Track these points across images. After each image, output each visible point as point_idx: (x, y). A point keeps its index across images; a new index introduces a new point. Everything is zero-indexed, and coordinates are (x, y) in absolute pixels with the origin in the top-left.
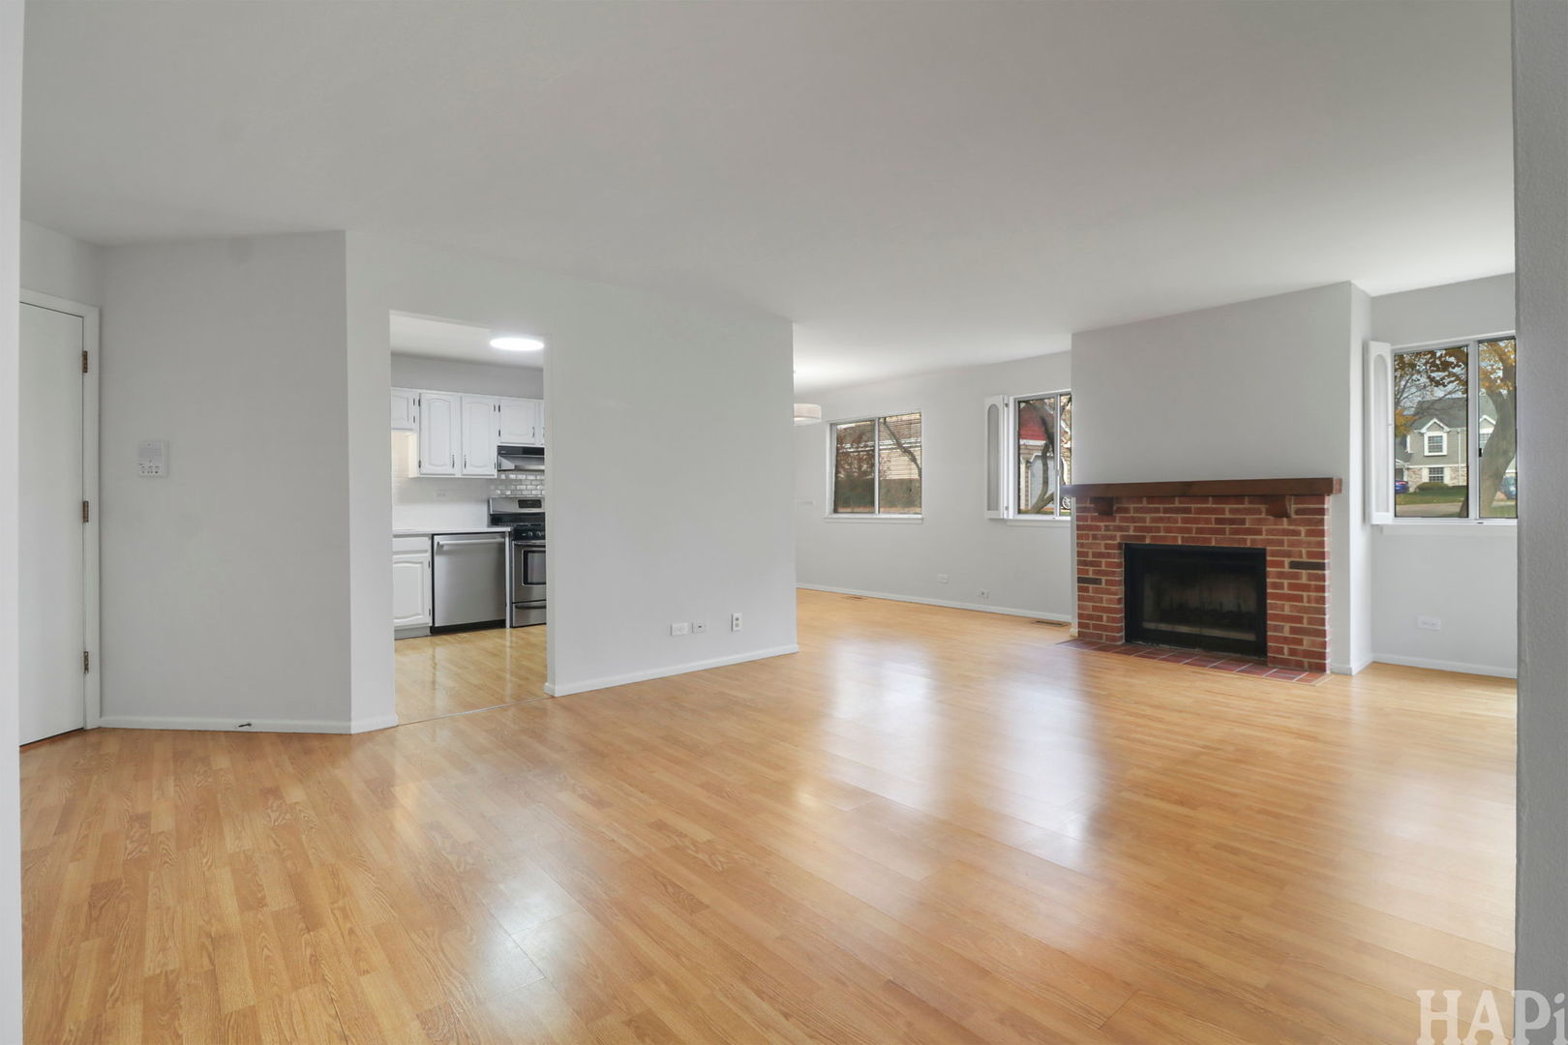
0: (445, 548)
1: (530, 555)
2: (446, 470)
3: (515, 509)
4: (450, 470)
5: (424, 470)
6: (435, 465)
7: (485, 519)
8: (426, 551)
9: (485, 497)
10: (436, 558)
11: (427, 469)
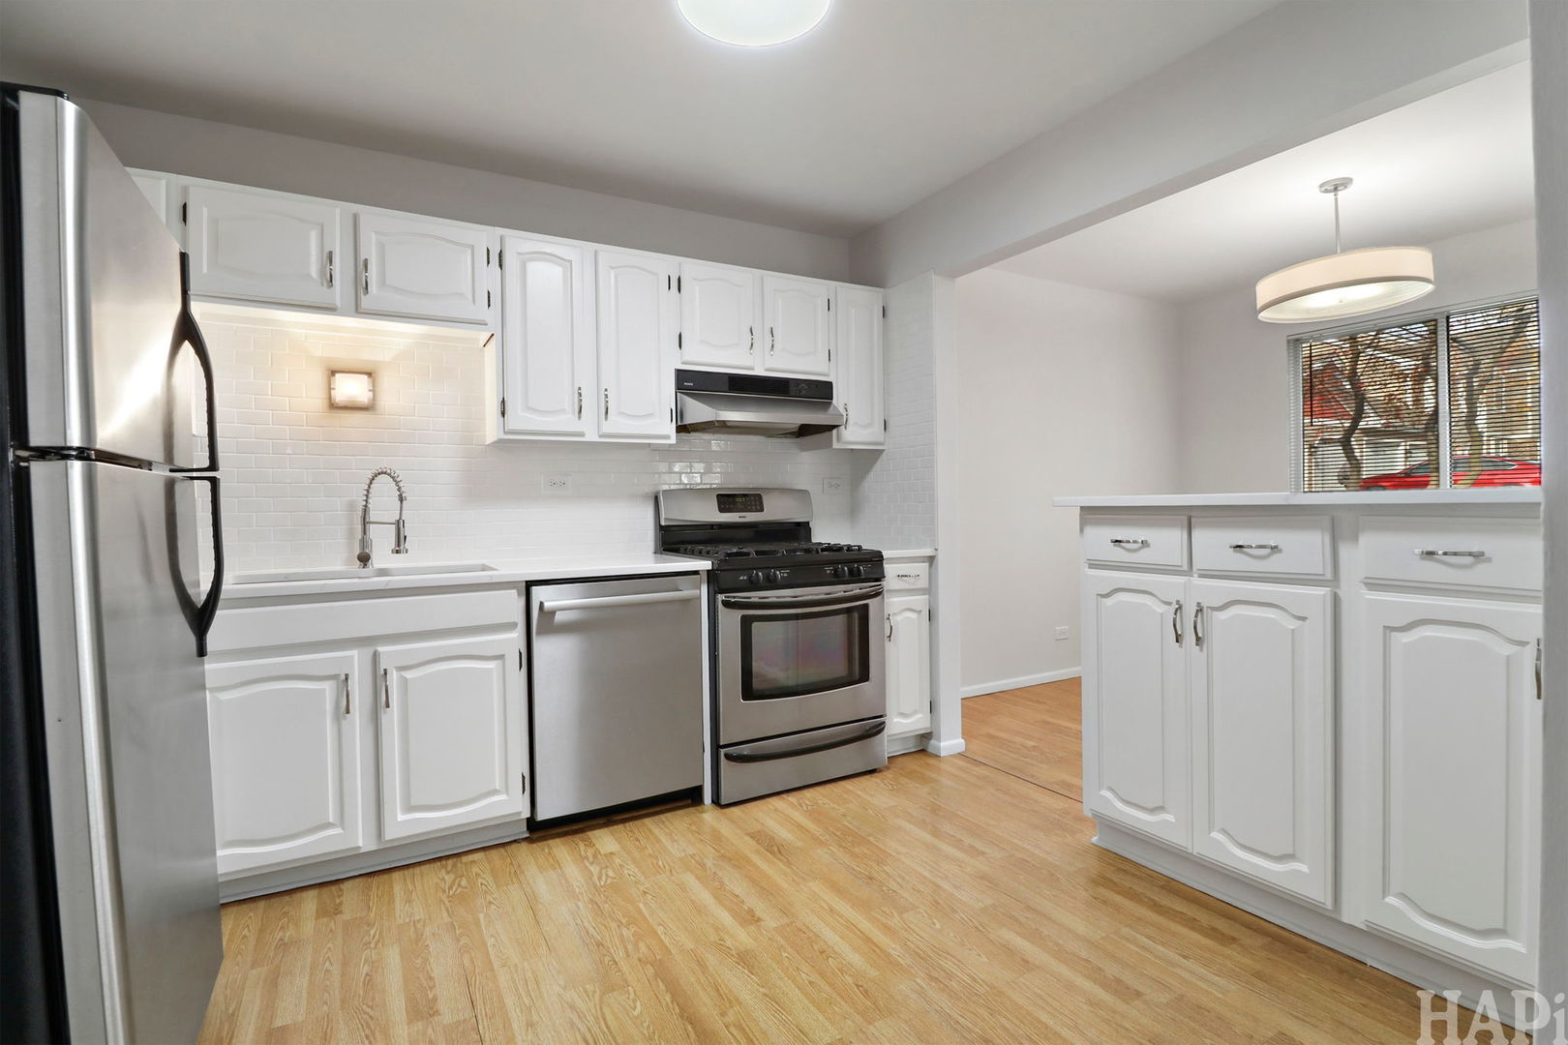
0: (559, 617)
1: (756, 626)
2: (564, 422)
3: (710, 514)
4: (573, 425)
5: (512, 425)
6: (535, 410)
7: (649, 536)
8: (512, 626)
9: (649, 489)
10: (540, 645)
11: (521, 419)
